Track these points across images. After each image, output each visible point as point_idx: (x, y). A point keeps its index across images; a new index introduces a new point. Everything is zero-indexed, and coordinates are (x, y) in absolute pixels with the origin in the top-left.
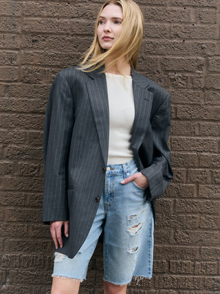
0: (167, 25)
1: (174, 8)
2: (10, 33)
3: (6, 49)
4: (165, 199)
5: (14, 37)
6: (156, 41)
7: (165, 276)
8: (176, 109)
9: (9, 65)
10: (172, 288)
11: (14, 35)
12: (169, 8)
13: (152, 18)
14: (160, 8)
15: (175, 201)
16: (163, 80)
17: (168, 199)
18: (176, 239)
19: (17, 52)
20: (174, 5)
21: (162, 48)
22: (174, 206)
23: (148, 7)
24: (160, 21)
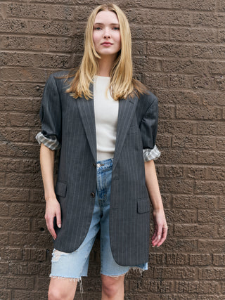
0: (214, 30)
1: (221, 14)
2: (63, 36)
3: (58, 52)
4: (209, 196)
5: (66, 40)
6: (204, 45)
7: (208, 268)
8: (222, 110)
9: (62, 68)
10: (215, 280)
11: (67, 39)
12: (216, 13)
13: (200, 23)
14: (208, 13)
15: (219, 198)
16: (209, 83)
17: (212, 196)
18: (219, 234)
19: (69, 55)
20: (221, 11)
21: (209, 53)
22: (219, 202)
23: (197, 13)
24: (208, 26)
